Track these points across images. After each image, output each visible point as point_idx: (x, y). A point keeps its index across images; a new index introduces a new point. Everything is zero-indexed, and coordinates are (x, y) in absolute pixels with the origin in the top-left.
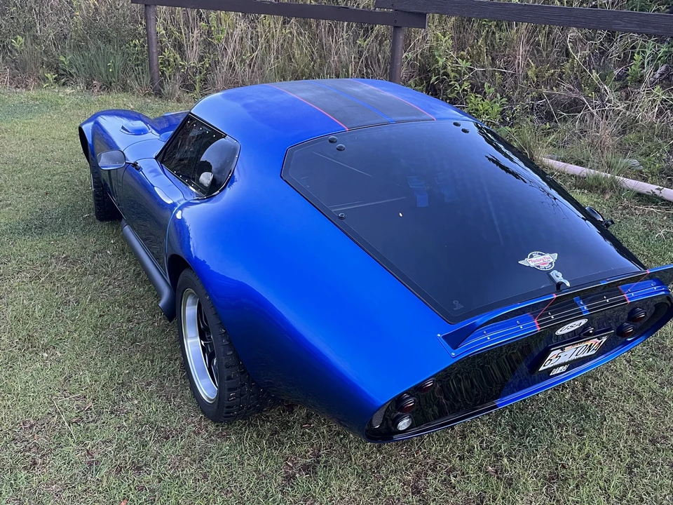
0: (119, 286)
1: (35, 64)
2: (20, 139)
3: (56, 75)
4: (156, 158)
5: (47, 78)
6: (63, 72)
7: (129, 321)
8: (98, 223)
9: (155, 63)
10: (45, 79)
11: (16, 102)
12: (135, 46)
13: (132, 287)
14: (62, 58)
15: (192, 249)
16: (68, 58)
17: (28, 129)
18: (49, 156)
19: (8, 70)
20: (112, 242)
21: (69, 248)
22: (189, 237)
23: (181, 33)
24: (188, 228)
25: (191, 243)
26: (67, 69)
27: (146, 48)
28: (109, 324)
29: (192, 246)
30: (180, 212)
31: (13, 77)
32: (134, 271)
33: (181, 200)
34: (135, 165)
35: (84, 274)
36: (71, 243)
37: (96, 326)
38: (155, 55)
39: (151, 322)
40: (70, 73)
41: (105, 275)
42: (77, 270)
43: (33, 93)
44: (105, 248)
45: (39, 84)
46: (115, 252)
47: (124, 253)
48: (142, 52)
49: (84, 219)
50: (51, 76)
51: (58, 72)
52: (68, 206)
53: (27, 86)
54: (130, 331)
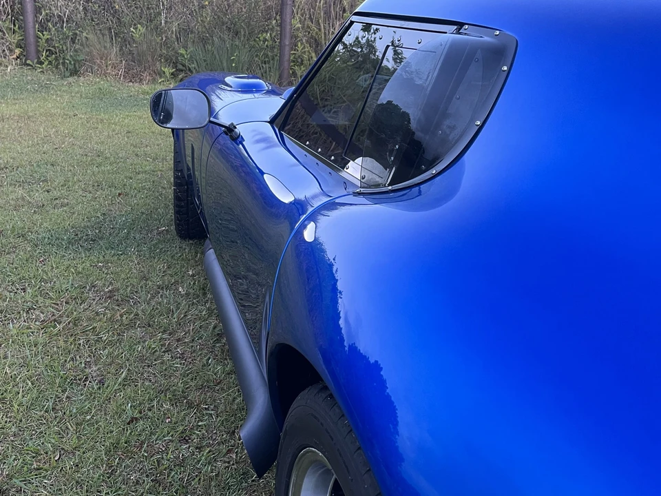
0: (182, 356)
1: (153, 57)
2: (114, 131)
3: (174, 70)
4: (272, 122)
5: (164, 72)
6: (181, 67)
7: (185, 440)
8: (178, 241)
9: (286, 58)
10: (161, 74)
11: (124, 95)
12: (265, 40)
13: (204, 360)
14: (182, 51)
15: (341, 322)
16: (189, 51)
17: (126, 121)
18: (140, 151)
19: (124, 62)
20: (191, 273)
21: (123, 276)
22: (334, 289)
23: (320, 30)
24: (331, 266)
25: (341, 308)
26: (187, 64)
27: (277, 43)
28: (143, 443)
29: (342, 315)
30: (311, 226)
31: (128, 69)
32: (215, 328)
33: (314, 197)
34: (230, 130)
35: (132, 325)
36: (129, 267)
37: (116, 446)
38: (287, 49)
39: (224, 448)
40: (190, 70)
41: (164, 332)
42: (121, 316)
43: (145, 87)
44: (176, 282)
45: (154, 79)
46: (191, 291)
47: (205, 294)
48: (273, 48)
49: (159, 234)
50: (168, 71)
51: (176, 67)
52: (143, 213)
53: (141, 80)
54: (180, 465)
